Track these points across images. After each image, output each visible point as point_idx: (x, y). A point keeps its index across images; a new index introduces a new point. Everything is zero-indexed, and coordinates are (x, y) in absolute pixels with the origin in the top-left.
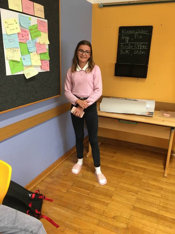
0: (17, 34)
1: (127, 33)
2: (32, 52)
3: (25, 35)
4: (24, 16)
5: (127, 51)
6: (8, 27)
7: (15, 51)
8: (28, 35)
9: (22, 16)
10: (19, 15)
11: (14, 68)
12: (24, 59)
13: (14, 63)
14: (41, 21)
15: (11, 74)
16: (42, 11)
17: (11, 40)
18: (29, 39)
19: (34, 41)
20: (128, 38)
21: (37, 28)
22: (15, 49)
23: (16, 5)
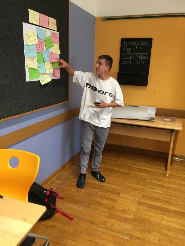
0: (35, 45)
1: (129, 44)
2: (46, 61)
3: (41, 46)
4: (40, 29)
5: (128, 61)
6: (28, 39)
7: (33, 59)
8: (43, 46)
9: (39, 29)
10: (37, 28)
11: (32, 75)
12: (40, 67)
13: (33, 70)
14: (54, 33)
15: (29, 81)
16: (55, 24)
17: (31, 50)
18: (44, 49)
19: (48, 51)
20: (129, 49)
21: (51, 39)
22: (33, 58)
23: (35, 19)
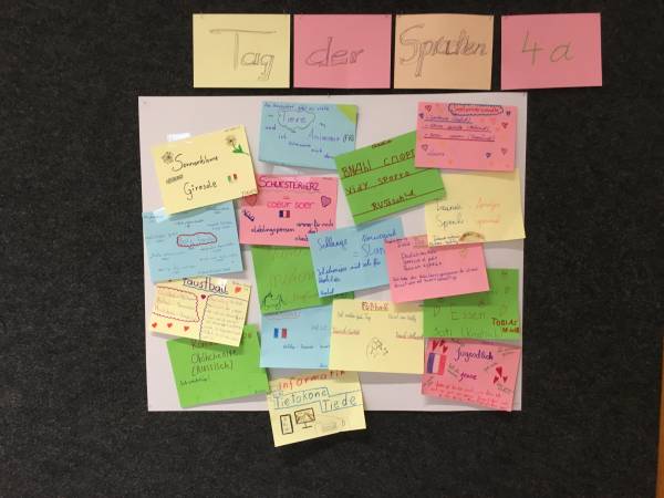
4: (302, 108)
6: (180, 177)
7: (220, 289)
8: (326, 201)
9: (289, 107)
11: (204, 374)
13: (201, 351)
15: (177, 407)
17: (195, 240)
18: (330, 225)
19: (373, 232)
21: (407, 156)
22: (217, 282)
23: (250, 59)
